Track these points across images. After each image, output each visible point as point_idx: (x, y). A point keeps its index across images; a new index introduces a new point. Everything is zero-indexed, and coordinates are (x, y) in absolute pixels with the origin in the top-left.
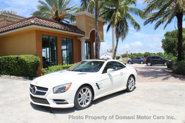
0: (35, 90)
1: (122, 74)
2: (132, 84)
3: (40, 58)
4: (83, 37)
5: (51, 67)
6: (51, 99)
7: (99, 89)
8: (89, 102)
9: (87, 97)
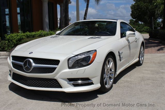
1: (136, 40)
2: (142, 55)
6: (64, 79)
8: (112, 81)
9: (110, 72)
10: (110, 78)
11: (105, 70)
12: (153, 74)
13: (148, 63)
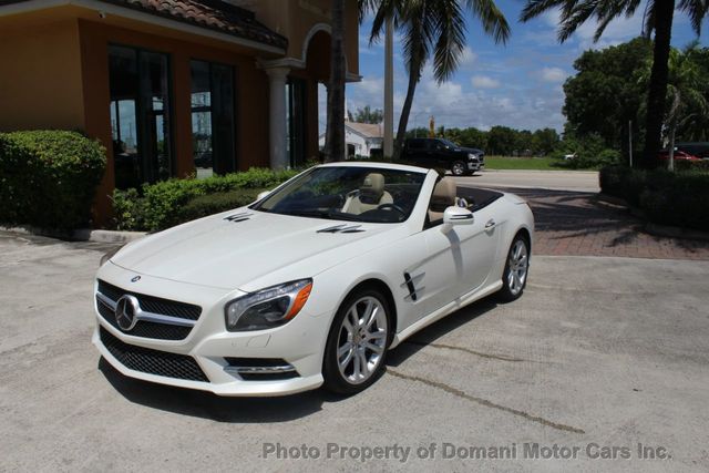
0: (130, 309)
1: (491, 229)
2: (518, 268)
3: (102, 148)
4: (282, 57)
5: (155, 187)
6: (215, 359)
7: (414, 298)
8: (376, 360)
9: (369, 336)
10: (369, 354)
11: (350, 334)
12: (532, 335)
13: (542, 290)
